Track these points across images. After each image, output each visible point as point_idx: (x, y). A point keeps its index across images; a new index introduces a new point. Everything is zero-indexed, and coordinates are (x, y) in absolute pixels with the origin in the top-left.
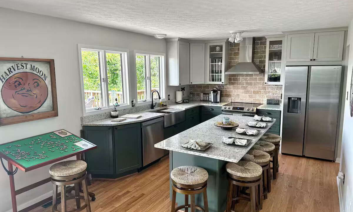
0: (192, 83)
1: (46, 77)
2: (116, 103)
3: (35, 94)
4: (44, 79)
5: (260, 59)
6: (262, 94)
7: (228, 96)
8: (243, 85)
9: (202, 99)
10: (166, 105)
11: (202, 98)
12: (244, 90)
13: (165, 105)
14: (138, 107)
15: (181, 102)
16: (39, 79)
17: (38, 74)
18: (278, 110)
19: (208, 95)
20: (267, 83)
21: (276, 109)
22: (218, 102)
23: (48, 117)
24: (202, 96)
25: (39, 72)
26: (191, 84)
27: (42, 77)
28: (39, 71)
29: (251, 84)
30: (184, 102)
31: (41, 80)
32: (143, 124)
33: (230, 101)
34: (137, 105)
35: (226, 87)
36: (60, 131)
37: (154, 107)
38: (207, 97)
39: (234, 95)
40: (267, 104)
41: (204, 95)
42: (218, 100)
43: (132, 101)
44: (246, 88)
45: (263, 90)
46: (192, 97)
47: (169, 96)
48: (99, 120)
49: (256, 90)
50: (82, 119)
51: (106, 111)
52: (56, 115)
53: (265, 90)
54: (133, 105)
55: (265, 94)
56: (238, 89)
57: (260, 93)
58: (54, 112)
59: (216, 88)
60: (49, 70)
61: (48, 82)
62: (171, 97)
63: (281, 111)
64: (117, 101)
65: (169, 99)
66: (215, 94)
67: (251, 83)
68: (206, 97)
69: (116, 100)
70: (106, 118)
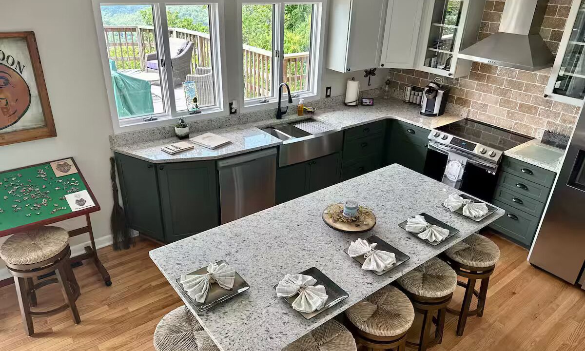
0: (383, 65)
1: (22, 68)
2: (195, 107)
3: (3, 99)
4: (18, 71)
5: (556, 29)
6: (539, 115)
7: (463, 102)
8: (501, 85)
9: (408, 99)
10: (312, 113)
11: (408, 97)
12: (501, 98)
13: (309, 112)
14: (245, 115)
15: (354, 104)
16: (6, 71)
17: (5, 62)
18: (552, 169)
19: (420, 93)
20: (550, 97)
21: (547, 167)
22: (435, 115)
23: (35, 138)
24: (408, 93)
25: (6, 59)
26: (381, 67)
27: (14, 67)
28: (6, 57)
29: (518, 86)
30: (360, 103)
31: (11, 72)
32: (221, 164)
33: (465, 116)
34: (242, 111)
35: (463, 83)
36: (62, 163)
37: (284, 115)
38: (418, 98)
39: (476, 102)
40: (543, 142)
41: (413, 92)
42: (436, 110)
43: (231, 104)
44: (505, 93)
45: (542, 107)
46: (388, 92)
47: (329, 90)
48: (150, 140)
49: (526, 101)
50: (112, 139)
51: (167, 125)
52: (52, 133)
53: (549, 107)
54: (233, 111)
55: (546, 117)
56: (487, 92)
57: (534, 111)
58: (48, 129)
59: (436, 84)
60: (27, 53)
61: (28, 75)
62: (334, 93)
63: (556, 173)
64: (198, 104)
65: (327, 96)
66: (431, 96)
67: (520, 83)
68: (415, 97)
69: (195, 100)
70: (165, 138)
